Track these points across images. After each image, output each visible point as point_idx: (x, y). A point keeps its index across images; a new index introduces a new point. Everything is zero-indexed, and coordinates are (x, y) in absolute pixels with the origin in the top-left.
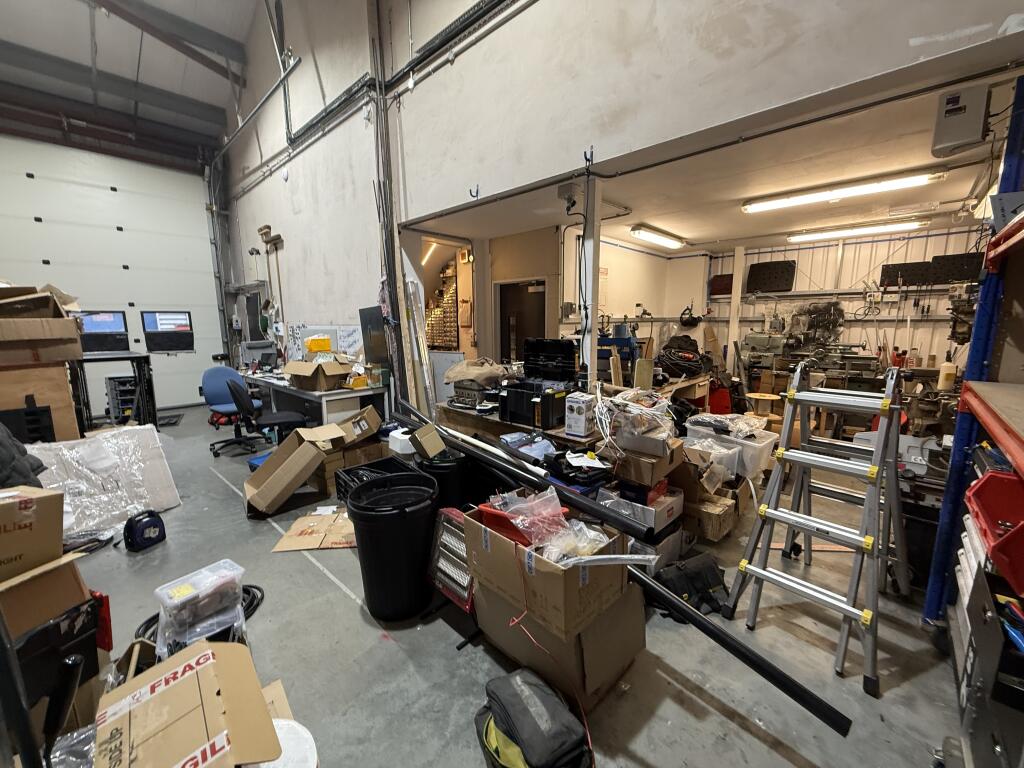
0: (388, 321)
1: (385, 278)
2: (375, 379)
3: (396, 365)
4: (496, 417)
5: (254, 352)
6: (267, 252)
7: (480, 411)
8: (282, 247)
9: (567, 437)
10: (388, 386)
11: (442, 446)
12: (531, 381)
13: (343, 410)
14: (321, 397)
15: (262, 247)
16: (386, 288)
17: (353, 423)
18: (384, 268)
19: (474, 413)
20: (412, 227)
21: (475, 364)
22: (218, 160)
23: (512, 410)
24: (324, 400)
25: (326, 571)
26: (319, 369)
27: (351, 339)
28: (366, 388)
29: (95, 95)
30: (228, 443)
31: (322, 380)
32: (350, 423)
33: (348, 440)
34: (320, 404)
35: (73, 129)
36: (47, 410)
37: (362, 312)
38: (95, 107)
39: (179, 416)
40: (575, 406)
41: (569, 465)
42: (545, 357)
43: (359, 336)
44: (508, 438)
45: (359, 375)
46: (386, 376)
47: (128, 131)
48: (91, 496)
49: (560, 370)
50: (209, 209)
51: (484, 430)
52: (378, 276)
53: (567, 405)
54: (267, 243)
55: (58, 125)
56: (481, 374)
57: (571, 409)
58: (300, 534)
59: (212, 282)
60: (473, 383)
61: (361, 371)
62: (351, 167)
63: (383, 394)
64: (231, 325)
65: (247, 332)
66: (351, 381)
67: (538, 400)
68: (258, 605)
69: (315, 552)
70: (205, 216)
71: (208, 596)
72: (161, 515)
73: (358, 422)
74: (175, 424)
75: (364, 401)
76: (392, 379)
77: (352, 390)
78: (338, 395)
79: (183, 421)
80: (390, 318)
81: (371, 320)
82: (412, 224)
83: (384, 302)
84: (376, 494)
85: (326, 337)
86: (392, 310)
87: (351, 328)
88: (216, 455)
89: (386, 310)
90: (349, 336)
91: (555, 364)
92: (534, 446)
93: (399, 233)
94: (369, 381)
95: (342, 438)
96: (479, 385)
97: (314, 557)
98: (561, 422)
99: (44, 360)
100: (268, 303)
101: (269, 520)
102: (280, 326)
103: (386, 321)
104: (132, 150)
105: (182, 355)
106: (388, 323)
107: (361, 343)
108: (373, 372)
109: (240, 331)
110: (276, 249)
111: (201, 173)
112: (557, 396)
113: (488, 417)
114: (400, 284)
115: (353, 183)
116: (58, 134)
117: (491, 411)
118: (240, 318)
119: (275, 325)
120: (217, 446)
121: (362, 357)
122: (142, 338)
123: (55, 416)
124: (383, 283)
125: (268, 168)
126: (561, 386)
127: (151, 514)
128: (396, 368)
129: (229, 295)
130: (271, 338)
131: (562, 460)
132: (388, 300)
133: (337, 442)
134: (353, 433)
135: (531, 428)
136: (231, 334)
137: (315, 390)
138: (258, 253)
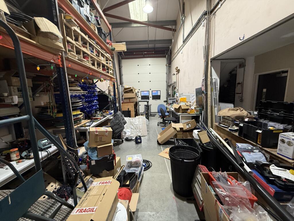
0: (204, 92)
1: (204, 78)
2: (197, 111)
3: (205, 107)
4: (237, 134)
5: (171, 100)
6: (177, 74)
7: (230, 130)
8: (180, 72)
9: (277, 155)
10: (202, 114)
11: (209, 140)
12: (262, 121)
13: (186, 119)
14: (180, 115)
15: (176, 73)
16: (204, 81)
17: (187, 124)
18: (204, 75)
19: (228, 130)
20: (215, 59)
21: (233, 110)
22: (169, 53)
23: (245, 133)
24: (180, 116)
25: (167, 167)
26: (180, 107)
27: (193, 98)
28: (194, 113)
29: (148, 46)
30: (161, 123)
31: (181, 110)
32: (186, 124)
33: (184, 129)
34: (179, 117)
35: (145, 54)
36: (130, 111)
37: (196, 89)
38: (148, 48)
39: (155, 114)
40: (286, 140)
41: (270, 172)
42: (272, 110)
43: (195, 97)
44: (239, 145)
45: (192, 109)
46: (201, 111)
47: (152, 52)
48: (133, 129)
49: (282, 118)
50: (166, 65)
51: (231, 137)
52: (202, 77)
53: (280, 138)
54: (177, 71)
55: (142, 54)
56: (234, 115)
57: (283, 141)
58: (166, 153)
59: (165, 83)
60: (230, 118)
61: (193, 108)
62: (198, 44)
63: (199, 116)
64: (168, 93)
65: (171, 95)
66: (189, 111)
67: (260, 132)
68: (150, 168)
69: (167, 159)
70: (165, 67)
71: (134, 162)
72: (141, 137)
73: (188, 124)
74: (154, 116)
75: (193, 117)
76: (203, 112)
77: (189, 114)
78: (185, 115)
79: (156, 116)
80: (204, 91)
81: (199, 92)
82: (215, 58)
83: (203, 86)
84: (180, 150)
85: (185, 97)
86: (205, 89)
87: (193, 95)
88: (158, 125)
89: (203, 89)
90: (193, 97)
91: (278, 114)
92: (252, 154)
93: (211, 62)
94: (195, 112)
95: (183, 128)
96: (232, 119)
97: (166, 160)
98: (275, 146)
99: (131, 101)
100: (175, 87)
101: (161, 146)
102: (178, 94)
103: (203, 92)
104: (153, 55)
105: (158, 100)
106: (204, 93)
107: (195, 99)
108: (197, 109)
109: (170, 95)
110: (178, 73)
111: (165, 57)
112: (274, 132)
113: (233, 133)
114: (209, 80)
115: (198, 49)
116: (142, 56)
117: (236, 131)
118: (170, 92)
119: (176, 93)
120: (159, 123)
121: (195, 103)
122: (152, 97)
123: (131, 112)
124: (203, 80)
125: (178, 52)
126: (281, 127)
127: (140, 136)
128: (205, 108)
129: (168, 86)
130: (175, 97)
131: (267, 168)
132: (204, 85)
133: (181, 129)
134: (186, 127)
135: (255, 144)
136: (168, 95)
137: (179, 113)
138: (175, 74)
